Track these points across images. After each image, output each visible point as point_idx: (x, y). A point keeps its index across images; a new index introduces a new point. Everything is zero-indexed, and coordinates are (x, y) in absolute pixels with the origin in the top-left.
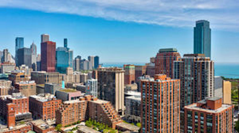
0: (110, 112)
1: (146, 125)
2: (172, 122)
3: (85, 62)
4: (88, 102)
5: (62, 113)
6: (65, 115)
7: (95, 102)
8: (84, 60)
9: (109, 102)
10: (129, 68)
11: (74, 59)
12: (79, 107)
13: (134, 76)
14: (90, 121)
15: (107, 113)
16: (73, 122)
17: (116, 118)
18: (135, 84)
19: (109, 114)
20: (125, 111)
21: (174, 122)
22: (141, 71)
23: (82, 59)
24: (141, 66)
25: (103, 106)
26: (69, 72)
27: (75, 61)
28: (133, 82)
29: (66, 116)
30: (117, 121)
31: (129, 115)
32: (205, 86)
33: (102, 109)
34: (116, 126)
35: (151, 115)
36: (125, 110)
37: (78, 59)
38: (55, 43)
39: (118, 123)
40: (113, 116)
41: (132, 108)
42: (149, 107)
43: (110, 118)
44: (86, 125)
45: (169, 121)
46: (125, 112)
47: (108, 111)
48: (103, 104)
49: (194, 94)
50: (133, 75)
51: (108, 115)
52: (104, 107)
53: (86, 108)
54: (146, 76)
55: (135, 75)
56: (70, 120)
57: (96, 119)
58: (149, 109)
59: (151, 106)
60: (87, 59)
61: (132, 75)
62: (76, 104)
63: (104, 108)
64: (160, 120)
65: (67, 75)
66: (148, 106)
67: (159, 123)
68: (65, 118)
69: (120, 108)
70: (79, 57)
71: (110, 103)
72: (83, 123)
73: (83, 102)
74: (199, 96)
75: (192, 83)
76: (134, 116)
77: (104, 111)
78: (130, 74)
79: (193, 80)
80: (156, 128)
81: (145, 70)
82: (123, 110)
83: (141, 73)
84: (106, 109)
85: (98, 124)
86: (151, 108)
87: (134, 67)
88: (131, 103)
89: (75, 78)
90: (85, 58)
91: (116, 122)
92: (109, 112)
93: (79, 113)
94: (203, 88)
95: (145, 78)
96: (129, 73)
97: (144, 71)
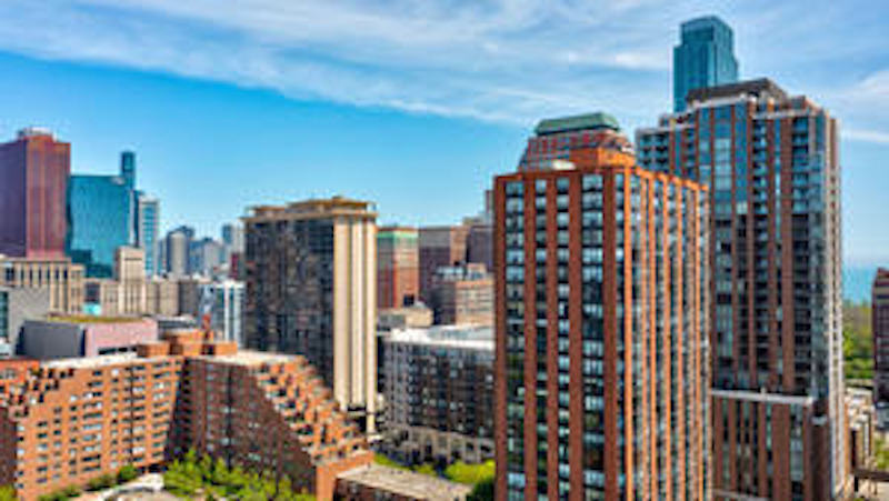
0: (306, 408)
1: (530, 455)
2: (680, 429)
3: (207, 248)
4: (187, 362)
5: (22, 421)
6: (41, 436)
7: (220, 358)
8: (207, 240)
9: (298, 359)
10: (391, 240)
11: (162, 234)
12: (130, 389)
13: (416, 273)
14: (190, 467)
15: (287, 413)
16: (95, 475)
17: (334, 442)
18: (418, 304)
19: (300, 416)
20: (378, 414)
21: (687, 431)
22: (448, 250)
23: (198, 236)
24: (446, 230)
25: (266, 376)
26: (126, 266)
27: (169, 240)
28: (409, 301)
29: (44, 440)
30: (341, 454)
31: (406, 427)
32: (813, 243)
33: (262, 392)
34: (338, 480)
35: (565, 388)
36: (381, 407)
37: (178, 236)
38: (68, 145)
39: (347, 467)
40: (319, 429)
41: (419, 393)
42: (551, 335)
43: (302, 438)
44: (166, 488)
45: (666, 426)
46: (381, 419)
47: (292, 405)
48: (264, 368)
49: (751, 294)
50: (411, 269)
51: (293, 426)
52: (273, 381)
53: (172, 398)
54: (471, 267)
55: (421, 268)
56: (73, 462)
57: (229, 453)
58: (551, 351)
59: (564, 326)
60: (217, 236)
61: (403, 269)
62: (115, 373)
63: (270, 391)
64: (623, 413)
65: (117, 279)
66: (541, 331)
67: (623, 432)
68: (40, 450)
69: (358, 400)
70: (187, 231)
71: (304, 365)
72: (154, 481)
73: (158, 365)
74: (780, 301)
75: (742, 233)
76: (432, 432)
77: (270, 403)
78: (399, 265)
79: (743, 218)
80: (598, 466)
81: (463, 247)
82: (371, 408)
83: (448, 258)
84: (282, 393)
85: (236, 477)
86: (563, 344)
87: (415, 235)
88: (415, 369)
89: (152, 294)
90: (209, 235)
91: (335, 459)
92: (300, 407)
93: (132, 419)
94: (801, 252)
95: (465, 274)
96: (393, 262)
97: (458, 250)
